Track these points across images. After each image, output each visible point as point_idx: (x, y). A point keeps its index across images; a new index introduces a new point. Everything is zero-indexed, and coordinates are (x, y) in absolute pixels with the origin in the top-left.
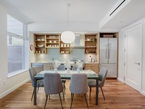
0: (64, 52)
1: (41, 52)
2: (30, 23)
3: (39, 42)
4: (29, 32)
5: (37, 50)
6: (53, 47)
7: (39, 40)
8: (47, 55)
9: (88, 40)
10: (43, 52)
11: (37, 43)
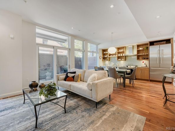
0: (120, 59)
1: (106, 60)
2: (99, 44)
3: (105, 54)
4: (99, 49)
5: (104, 58)
6: (113, 56)
7: (105, 53)
8: (109, 62)
9: (141, 49)
10: (107, 60)
11: (104, 54)
